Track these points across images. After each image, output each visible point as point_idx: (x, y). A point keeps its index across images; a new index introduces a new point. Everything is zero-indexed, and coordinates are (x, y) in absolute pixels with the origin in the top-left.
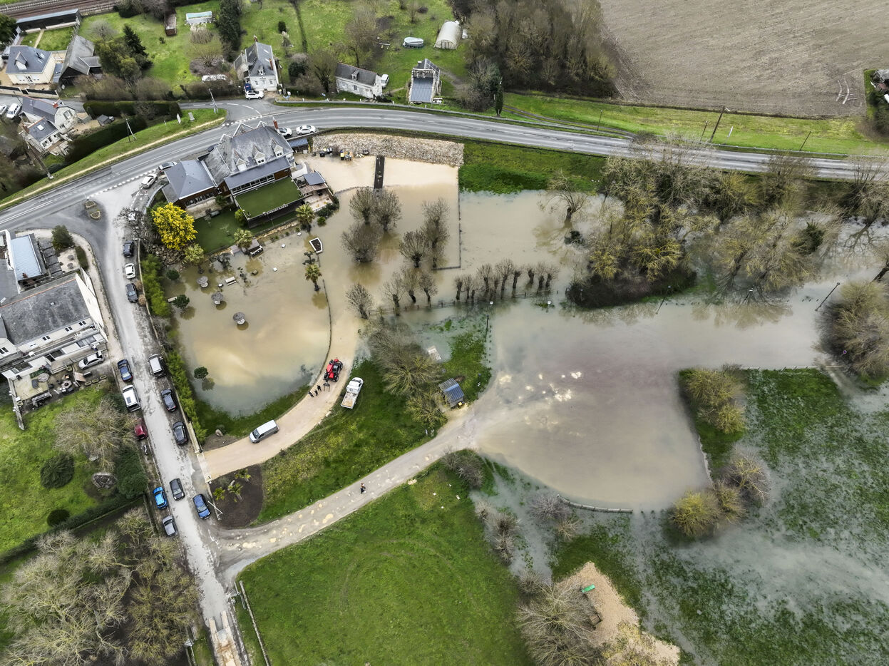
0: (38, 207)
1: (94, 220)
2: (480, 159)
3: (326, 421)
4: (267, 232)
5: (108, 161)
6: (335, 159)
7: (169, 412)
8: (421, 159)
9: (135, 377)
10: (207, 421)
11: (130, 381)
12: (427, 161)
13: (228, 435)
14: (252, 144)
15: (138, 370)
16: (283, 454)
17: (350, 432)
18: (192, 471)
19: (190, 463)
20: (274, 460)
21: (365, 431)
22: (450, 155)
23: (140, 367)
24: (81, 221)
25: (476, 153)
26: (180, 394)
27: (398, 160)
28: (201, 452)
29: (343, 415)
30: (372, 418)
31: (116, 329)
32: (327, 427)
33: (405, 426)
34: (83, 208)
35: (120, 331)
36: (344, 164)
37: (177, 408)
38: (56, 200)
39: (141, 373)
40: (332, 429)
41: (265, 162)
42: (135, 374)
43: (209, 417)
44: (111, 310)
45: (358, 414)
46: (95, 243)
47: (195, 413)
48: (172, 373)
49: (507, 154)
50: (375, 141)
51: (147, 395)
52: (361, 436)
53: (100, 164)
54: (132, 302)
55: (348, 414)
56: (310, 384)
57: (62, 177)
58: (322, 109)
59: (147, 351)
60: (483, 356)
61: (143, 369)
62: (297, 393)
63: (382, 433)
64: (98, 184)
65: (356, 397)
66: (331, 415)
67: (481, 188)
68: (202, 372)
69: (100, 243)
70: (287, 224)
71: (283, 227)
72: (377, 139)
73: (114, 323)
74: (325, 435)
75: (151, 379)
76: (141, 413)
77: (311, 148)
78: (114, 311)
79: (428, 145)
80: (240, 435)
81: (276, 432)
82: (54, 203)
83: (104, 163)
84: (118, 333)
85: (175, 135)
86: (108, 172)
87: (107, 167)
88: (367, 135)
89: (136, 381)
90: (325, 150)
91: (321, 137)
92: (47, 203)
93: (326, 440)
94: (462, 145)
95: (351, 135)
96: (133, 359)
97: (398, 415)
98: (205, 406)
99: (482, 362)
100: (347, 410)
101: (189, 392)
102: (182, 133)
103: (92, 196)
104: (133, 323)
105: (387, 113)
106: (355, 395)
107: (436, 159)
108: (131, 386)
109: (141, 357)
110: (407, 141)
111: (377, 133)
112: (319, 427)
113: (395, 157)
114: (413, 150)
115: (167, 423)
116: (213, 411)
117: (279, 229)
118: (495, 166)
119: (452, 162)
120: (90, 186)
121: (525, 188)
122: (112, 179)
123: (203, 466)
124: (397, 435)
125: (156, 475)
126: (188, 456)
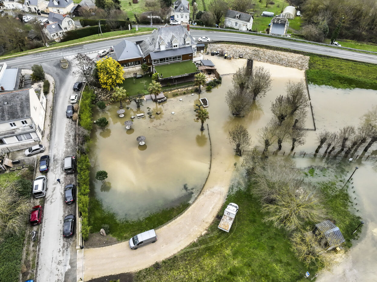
0: (33, 59)
1: (63, 69)
2: (321, 67)
3: (202, 240)
4: (171, 90)
5: (83, 43)
6: (220, 58)
7: (67, 204)
8: (278, 63)
9: (50, 170)
10: (96, 219)
11: (45, 172)
12: (282, 65)
13: (111, 236)
14: (172, 34)
15: (55, 165)
16: (157, 266)
17: (224, 257)
18: (68, 267)
19: (69, 258)
20: (148, 271)
21: (240, 258)
22: (299, 62)
23: (57, 163)
24: (55, 68)
25: (318, 63)
26: (80, 190)
27: (261, 63)
28: (82, 248)
29: (218, 237)
30: (246, 246)
31: (51, 133)
32: (203, 246)
33: (281, 262)
34: (59, 62)
35: (53, 135)
36: (226, 60)
37: (74, 201)
38: (45, 56)
39: (56, 168)
40: (208, 249)
41: (178, 47)
42: (51, 168)
43: (98, 215)
44: (52, 121)
45: (233, 239)
46: (58, 81)
47: (87, 209)
48: (79, 171)
49: (342, 65)
50: (248, 50)
51: (54, 186)
52: (236, 263)
53: (78, 43)
54: (68, 117)
55: (223, 237)
56: (190, 202)
57: (54, 47)
58: (215, 32)
59: (66, 152)
60: (349, 204)
61: (59, 166)
62: (178, 208)
63: (257, 264)
64: (73, 52)
65: (232, 222)
66: (207, 234)
67: (323, 84)
68: (103, 175)
69: (61, 81)
70: (185, 87)
71: (182, 89)
72: (249, 50)
73: (51, 129)
74: (200, 254)
75: (62, 173)
76: (44, 200)
77: (206, 50)
78: (54, 122)
79: (284, 55)
80: (122, 238)
81: (154, 242)
82: (44, 58)
83: (80, 43)
84: (50, 137)
85: (125, 35)
86: (81, 47)
87: (82, 45)
88: (243, 46)
89: (50, 174)
90: (215, 52)
91: (213, 45)
92: (39, 57)
93: (201, 260)
94: (308, 57)
95: (233, 45)
96: (54, 156)
97: (273, 248)
98: (98, 205)
99: (349, 209)
100: (222, 232)
101: (88, 191)
102: (130, 35)
103: (67, 57)
104: (64, 131)
105: (256, 37)
106: (231, 219)
107: (289, 64)
108: (44, 176)
109: (61, 156)
110: (269, 52)
111: (250, 46)
112: (194, 245)
113: (260, 61)
114: (273, 57)
115: (62, 213)
116: (103, 211)
117: (179, 90)
118: (333, 72)
119: (301, 67)
120: (68, 52)
121: (357, 87)
122: (82, 50)
123: (80, 264)
124: (273, 271)
125: (33, 265)
126: (69, 249)
